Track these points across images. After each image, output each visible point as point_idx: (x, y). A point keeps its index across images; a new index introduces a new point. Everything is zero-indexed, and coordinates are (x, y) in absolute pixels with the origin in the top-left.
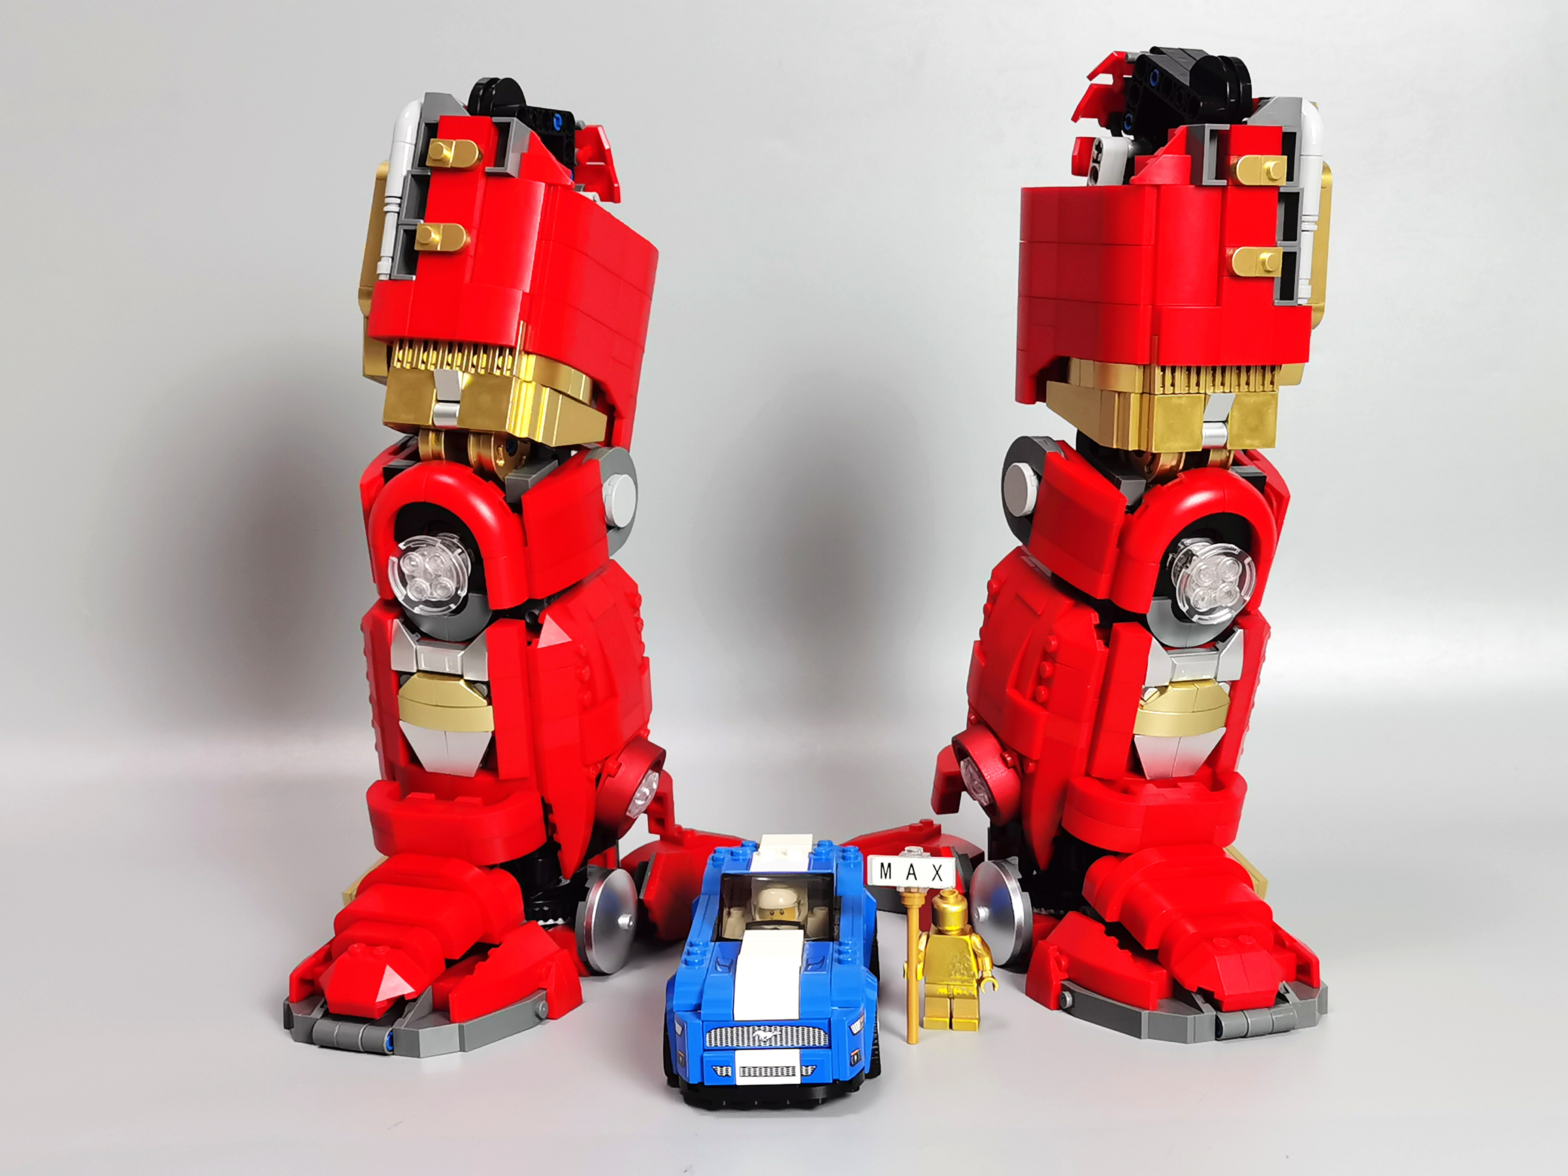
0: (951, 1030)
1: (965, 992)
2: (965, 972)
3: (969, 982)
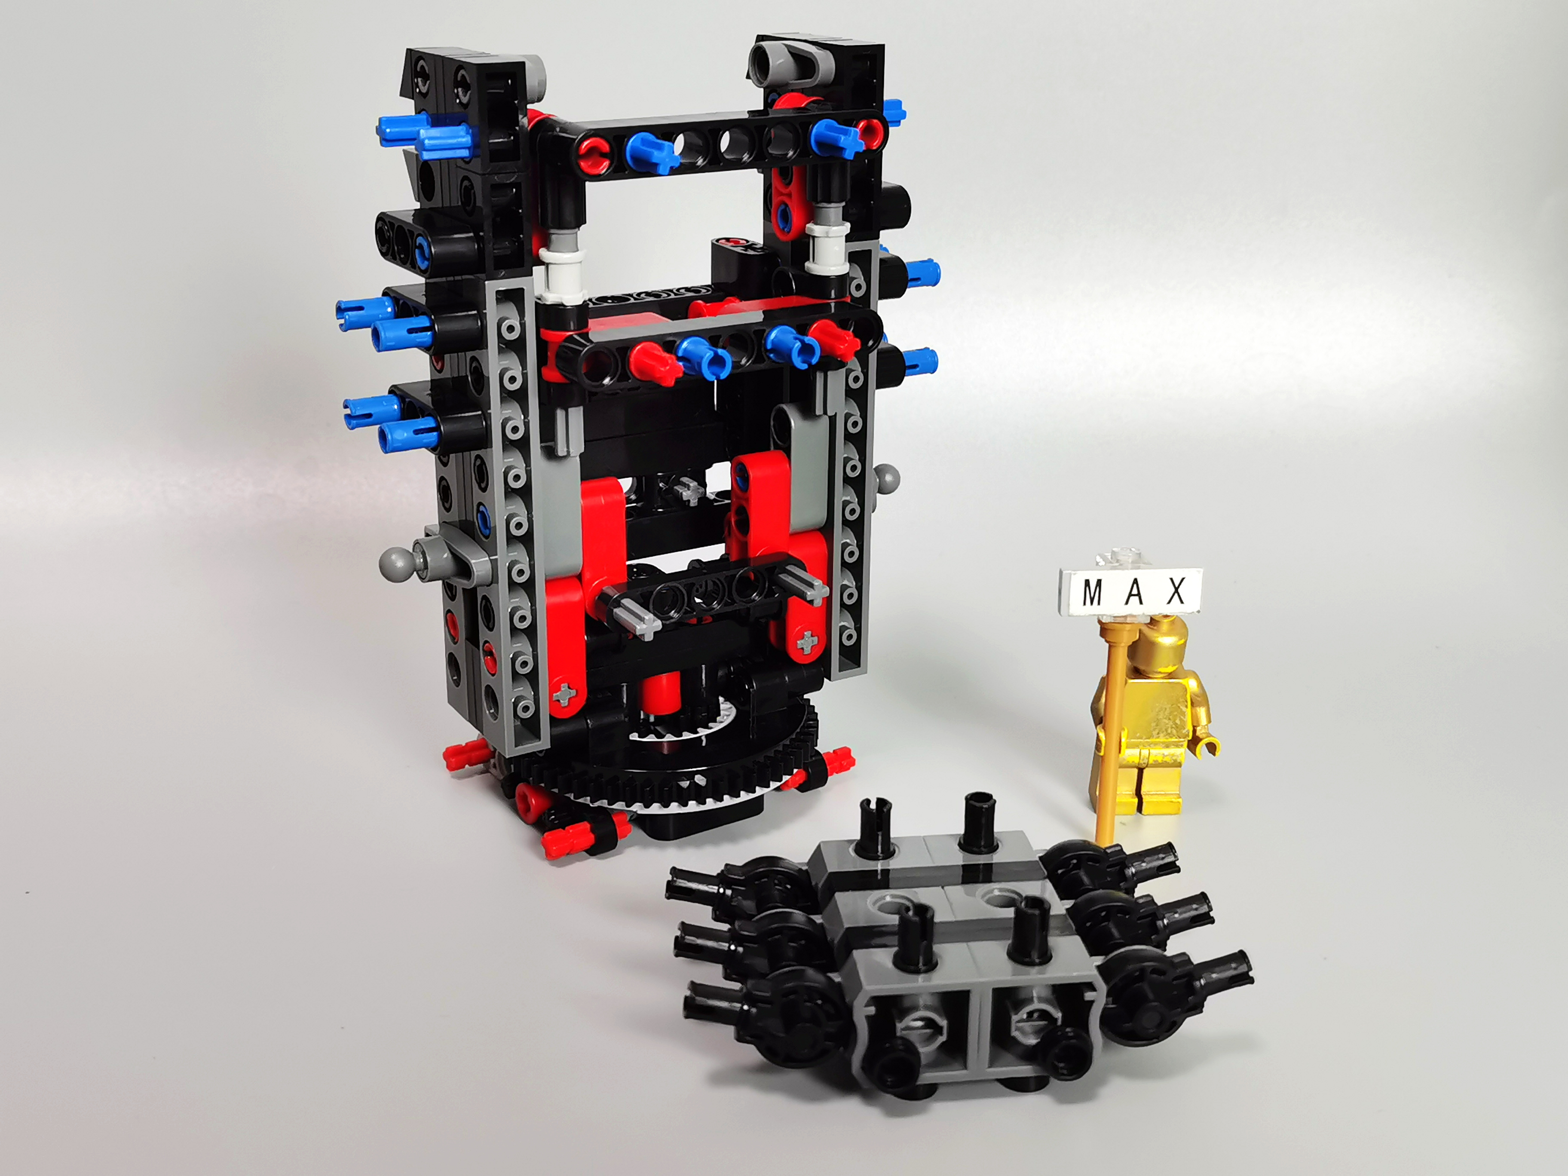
0: (1140, 816)
1: (1168, 759)
2: (1174, 731)
3: (1177, 745)
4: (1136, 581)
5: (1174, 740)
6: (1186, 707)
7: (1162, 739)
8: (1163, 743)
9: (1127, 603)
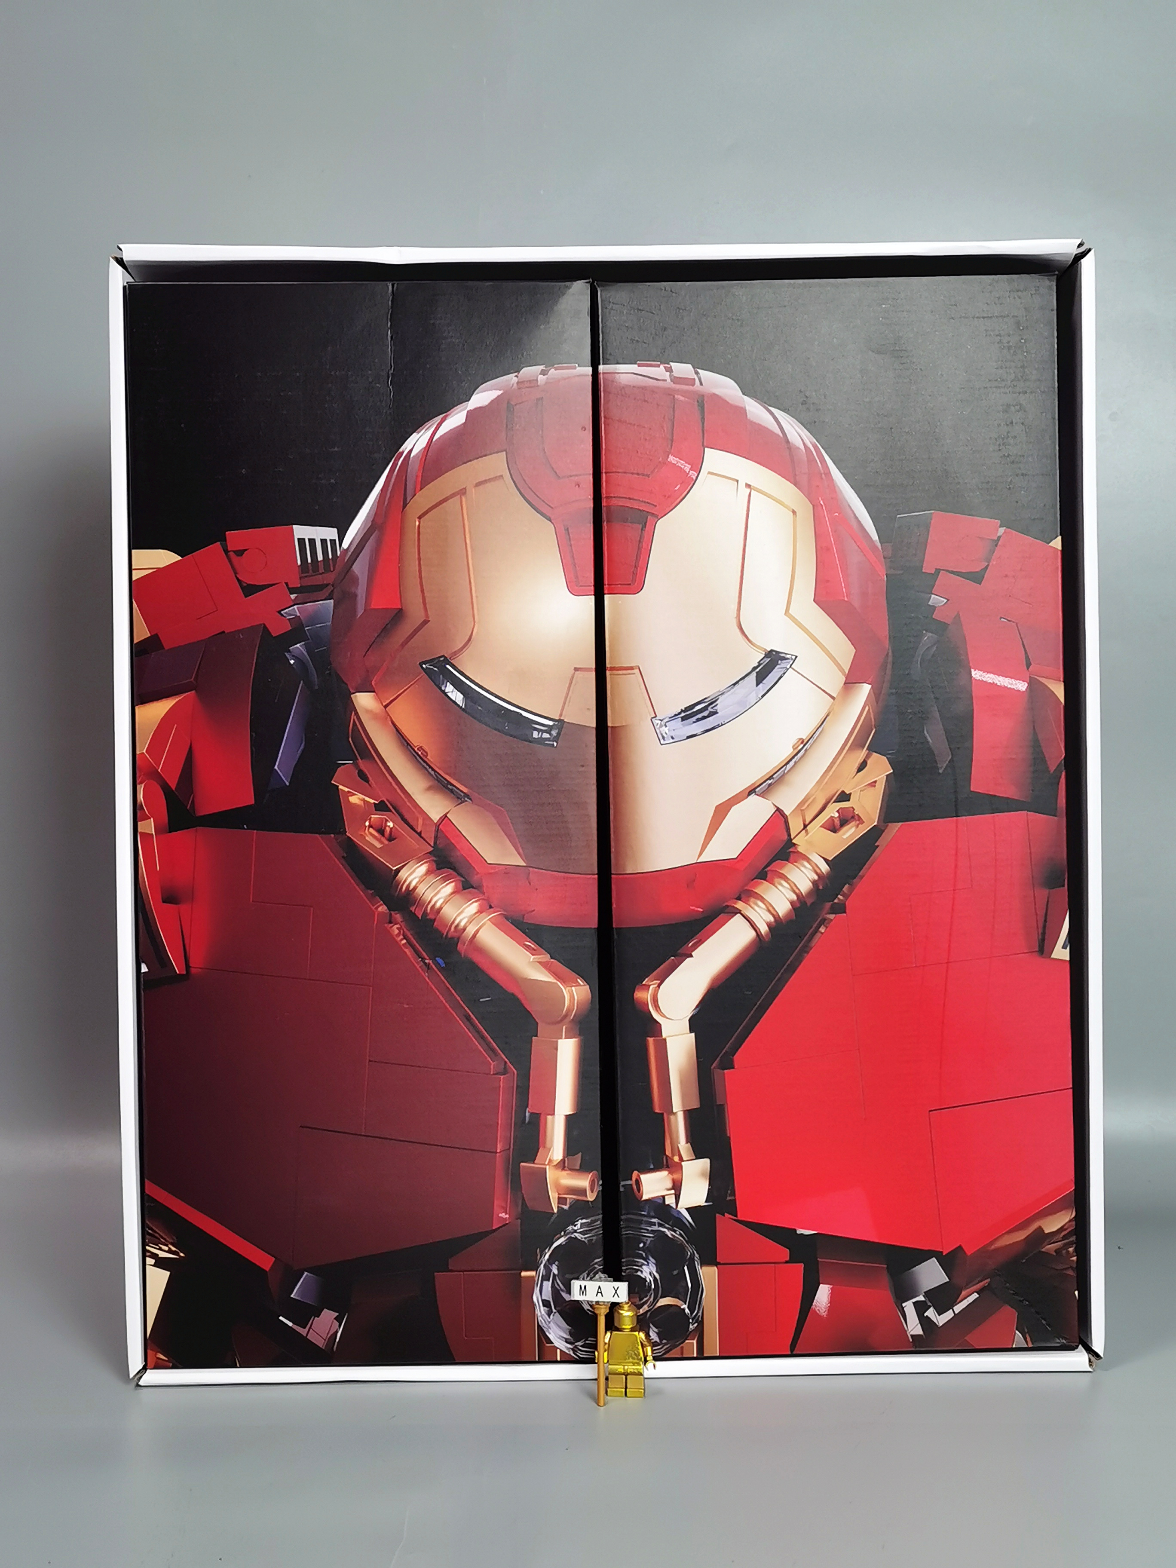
0: (626, 1398)
1: (636, 1371)
2: (636, 1357)
3: (639, 1364)
4: (599, 1287)
5: (636, 1361)
6: (638, 1345)
7: (631, 1360)
8: (632, 1362)
9: (597, 1295)
